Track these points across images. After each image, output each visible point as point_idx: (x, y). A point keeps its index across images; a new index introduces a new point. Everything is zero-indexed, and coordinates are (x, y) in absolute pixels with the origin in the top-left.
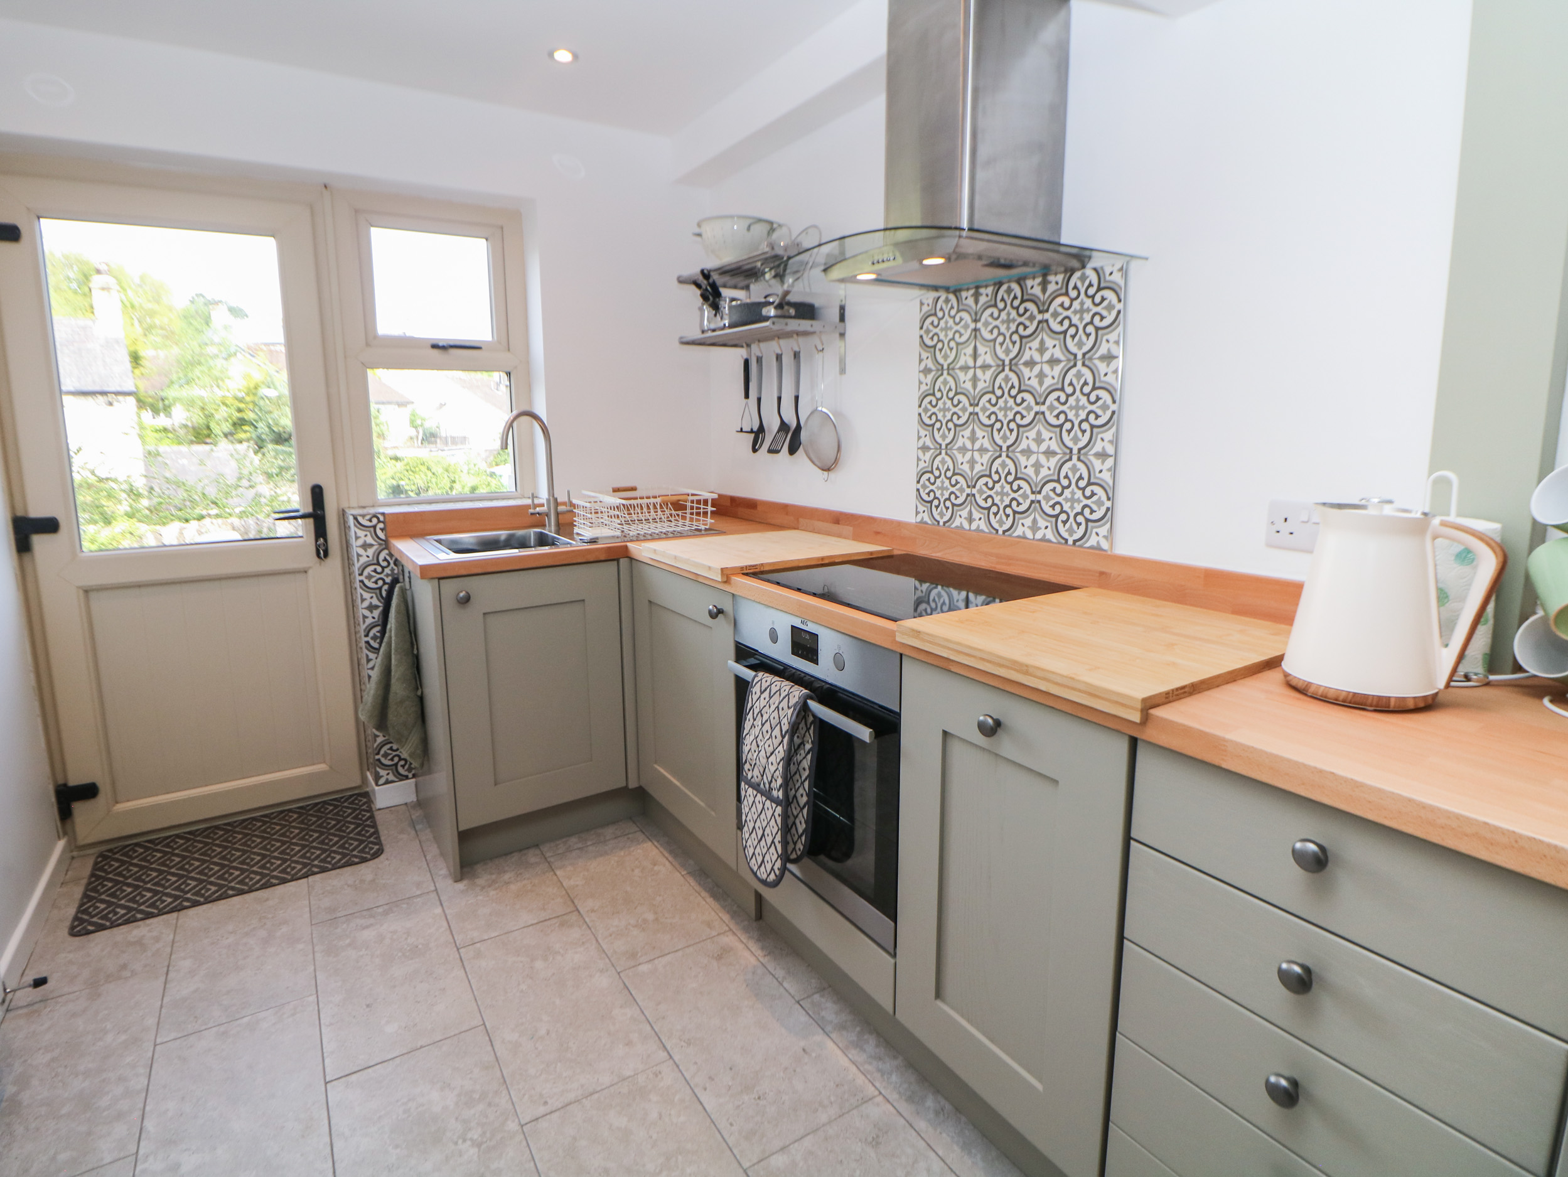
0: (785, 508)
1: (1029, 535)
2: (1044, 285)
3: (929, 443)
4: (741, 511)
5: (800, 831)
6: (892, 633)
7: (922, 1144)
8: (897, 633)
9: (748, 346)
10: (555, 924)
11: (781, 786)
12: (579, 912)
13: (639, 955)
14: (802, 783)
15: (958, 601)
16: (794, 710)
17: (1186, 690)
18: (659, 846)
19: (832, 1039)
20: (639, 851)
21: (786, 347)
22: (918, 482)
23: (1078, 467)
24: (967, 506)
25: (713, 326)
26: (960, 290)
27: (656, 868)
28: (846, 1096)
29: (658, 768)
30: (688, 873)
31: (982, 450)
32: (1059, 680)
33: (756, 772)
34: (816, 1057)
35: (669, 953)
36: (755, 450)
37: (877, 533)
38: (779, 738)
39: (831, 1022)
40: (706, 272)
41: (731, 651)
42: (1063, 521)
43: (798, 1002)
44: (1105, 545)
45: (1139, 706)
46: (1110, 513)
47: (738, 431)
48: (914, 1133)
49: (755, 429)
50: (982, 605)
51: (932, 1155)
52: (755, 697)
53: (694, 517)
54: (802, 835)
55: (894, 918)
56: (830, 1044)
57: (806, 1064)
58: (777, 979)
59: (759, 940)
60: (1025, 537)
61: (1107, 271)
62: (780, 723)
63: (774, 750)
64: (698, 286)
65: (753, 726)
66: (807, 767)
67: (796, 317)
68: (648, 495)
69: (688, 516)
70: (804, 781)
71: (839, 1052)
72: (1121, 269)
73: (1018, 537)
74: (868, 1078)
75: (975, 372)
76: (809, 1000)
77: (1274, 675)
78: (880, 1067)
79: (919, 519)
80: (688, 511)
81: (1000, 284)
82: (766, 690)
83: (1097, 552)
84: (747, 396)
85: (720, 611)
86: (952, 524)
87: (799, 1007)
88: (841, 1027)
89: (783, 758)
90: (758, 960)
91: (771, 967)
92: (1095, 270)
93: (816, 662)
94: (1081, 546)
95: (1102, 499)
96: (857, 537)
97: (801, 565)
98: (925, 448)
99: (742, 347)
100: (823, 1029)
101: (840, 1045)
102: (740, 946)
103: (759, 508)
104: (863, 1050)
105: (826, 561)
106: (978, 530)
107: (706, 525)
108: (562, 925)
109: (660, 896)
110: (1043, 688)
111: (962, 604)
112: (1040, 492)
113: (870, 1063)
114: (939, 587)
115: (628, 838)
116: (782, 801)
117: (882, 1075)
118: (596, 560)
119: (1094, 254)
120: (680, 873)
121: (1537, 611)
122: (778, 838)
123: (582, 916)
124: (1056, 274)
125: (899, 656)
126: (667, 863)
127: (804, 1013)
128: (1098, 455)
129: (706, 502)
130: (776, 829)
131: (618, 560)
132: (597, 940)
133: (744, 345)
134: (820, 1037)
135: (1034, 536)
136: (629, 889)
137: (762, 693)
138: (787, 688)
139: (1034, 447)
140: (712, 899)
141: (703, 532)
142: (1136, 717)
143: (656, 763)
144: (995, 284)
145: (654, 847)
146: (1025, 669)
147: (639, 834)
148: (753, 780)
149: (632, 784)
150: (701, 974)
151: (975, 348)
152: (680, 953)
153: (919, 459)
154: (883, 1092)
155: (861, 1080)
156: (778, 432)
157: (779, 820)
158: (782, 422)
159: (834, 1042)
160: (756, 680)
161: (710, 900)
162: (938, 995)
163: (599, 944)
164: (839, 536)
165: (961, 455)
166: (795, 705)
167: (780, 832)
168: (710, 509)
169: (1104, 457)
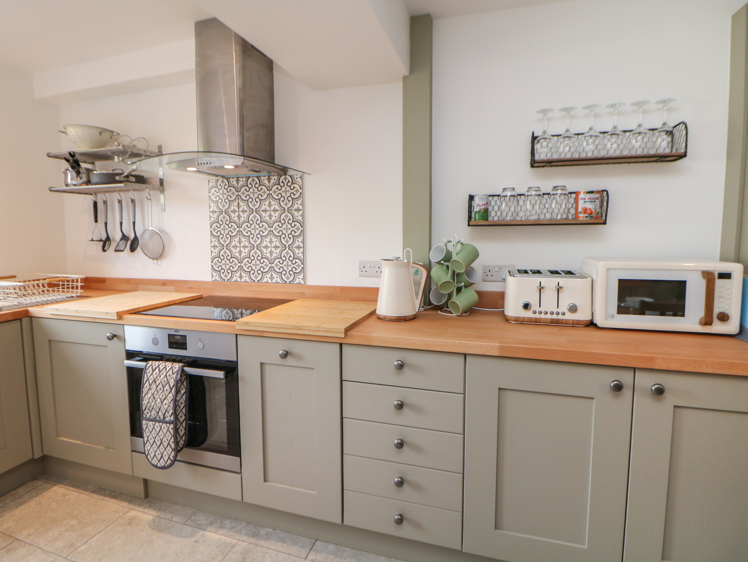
0: (128, 281)
1: (270, 281)
2: (269, 180)
3: (217, 244)
4: (93, 285)
5: (182, 434)
6: (234, 326)
7: (265, 549)
8: (236, 326)
9: (96, 194)
10: (3, 552)
11: (172, 414)
12: (19, 540)
13: (76, 543)
14: (181, 410)
15: (237, 314)
16: (178, 374)
17: (354, 324)
18: (63, 486)
19: (208, 531)
20: (49, 493)
21: (126, 197)
22: (212, 262)
23: (289, 252)
24: (239, 271)
25: (74, 182)
26: (229, 178)
27: (66, 498)
28: (224, 549)
29: (60, 438)
30: (91, 493)
31: (245, 247)
32: (313, 329)
33: (154, 412)
34: (202, 542)
35: (96, 535)
36: (104, 251)
37: (190, 288)
38: (169, 390)
39: (205, 524)
40: (72, 153)
41: (124, 354)
42: (284, 274)
43: (184, 524)
44: (302, 282)
45: (343, 331)
46: (303, 269)
47: (90, 241)
48: (260, 547)
49: (104, 239)
50: (249, 315)
51: (270, 551)
52: (149, 375)
53: (66, 290)
54: (183, 436)
55: (239, 455)
56: (207, 533)
57: (199, 547)
58: (168, 519)
59: (150, 507)
60: (268, 282)
61: (295, 177)
62: (168, 382)
63: (166, 397)
64: (68, 161)
65: (150, 389)
66: (183, 402)
67: (136, 182)
68: (29, 279)
69: (61, 290)
70: (183, 409)
71: (213, 534)
72: (300, 177)
73: (265, 282)
74: (231, 538)
75: (239, 213)
76: (190, 520)
77: (374, 317)
78: (235, 530)
79: (214, 279)
80: (61, 287)
81: (249, 177)
82: (156, 369)
83: (300, 285)
84: (96, 221)
85: (114, 336)
86: (232, 280)
87: (186, 526)
88: (211, 524)
89: (173, 400)
90: (153, 515)
91: (162, 515)
92: (290, 176)
93: (186, 349)
94: (292, 284)
95: (300, 264)
96: (177, 291)
97: (159, 306)
98: (215, 247)
99: (92, 194)
100: (202, 529)
101: (213, 531)
102: (140, 514)
103: (107, 282)
104: (224, 528)
105: (171, 303)
106: (245, 281)
107: (77, 293)
108: (8, 551)
109: (76, 510)
110: (307, 333)
111: (239, 316)
112: (273, 263)
113: (230, 531)
114: (227, 309)
115: (38, 489)
116: (173, 421)
117: (238, 533)
118: (6, 320)
119: (289, 170)
120: (85, 494)
121: (432, 288)
122: (172, 440)
123: (22, 541)
124: (274, 176)
125: (235, 336)
126: (74, 493)
127: (189, 527)
128: (296, 247)
129: (77, 280)
130: (170, 436)
131: (20, 319)
132: (41, 549)
133: (93, 193)
134: (201, 533)
135: (272, 281)
136: (51, 515)
137: (153, 371)
138: (170, 365)
139: (269, 245)
140: (112, 499)
141: (75, 298)
142: (343, 335)
143: (58, 436)
144: (246, 177)
145: (60, 488)
146: (299, 328)
147: (46, 484)
148: (151, 417)
149: (37, 455)
150: (122, 536)
151: (238, 203)
152: (103, 532)
153: (212, 252)
154: (240, 539)
155: (228, 540)
156: (121, 240)
157: (172, 431)
158: (124, 235)
159: (210, 532)
160: (148, 366)
161: (112, 500)
162: (265, 480)
163: (43, 550)
164: (167, 291)
165: (234, 249)
166: (177, 372)
167: (173, 437)
168: (79, 284)
169: (299, 248)
